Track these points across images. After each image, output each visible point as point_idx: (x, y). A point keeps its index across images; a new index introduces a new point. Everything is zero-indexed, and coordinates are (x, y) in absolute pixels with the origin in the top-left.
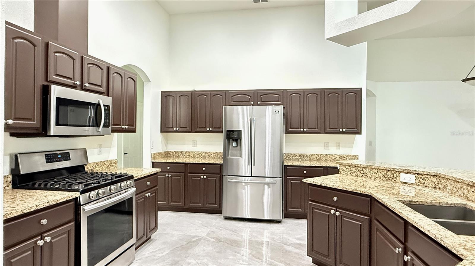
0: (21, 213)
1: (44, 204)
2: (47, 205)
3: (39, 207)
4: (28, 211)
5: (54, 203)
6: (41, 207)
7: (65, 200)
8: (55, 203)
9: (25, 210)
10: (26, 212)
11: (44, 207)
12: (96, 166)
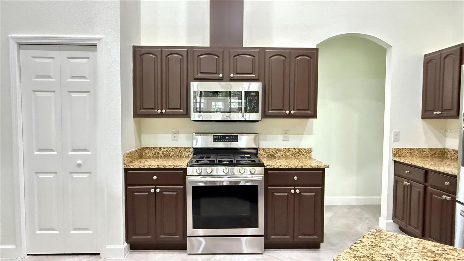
0: (139, 167)
1: (155, 166)
2: (157, 167)
3: (150, 166)
4: (143, 167)
5: (162, 167)
6: (153, 167)
7: (172, 167)
8: (164, 167)
9: (142, 166)
10: (142, 167)
11: (155, 167)
12: (278, 151)
